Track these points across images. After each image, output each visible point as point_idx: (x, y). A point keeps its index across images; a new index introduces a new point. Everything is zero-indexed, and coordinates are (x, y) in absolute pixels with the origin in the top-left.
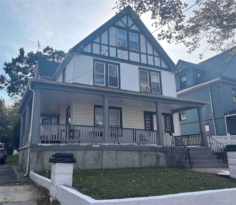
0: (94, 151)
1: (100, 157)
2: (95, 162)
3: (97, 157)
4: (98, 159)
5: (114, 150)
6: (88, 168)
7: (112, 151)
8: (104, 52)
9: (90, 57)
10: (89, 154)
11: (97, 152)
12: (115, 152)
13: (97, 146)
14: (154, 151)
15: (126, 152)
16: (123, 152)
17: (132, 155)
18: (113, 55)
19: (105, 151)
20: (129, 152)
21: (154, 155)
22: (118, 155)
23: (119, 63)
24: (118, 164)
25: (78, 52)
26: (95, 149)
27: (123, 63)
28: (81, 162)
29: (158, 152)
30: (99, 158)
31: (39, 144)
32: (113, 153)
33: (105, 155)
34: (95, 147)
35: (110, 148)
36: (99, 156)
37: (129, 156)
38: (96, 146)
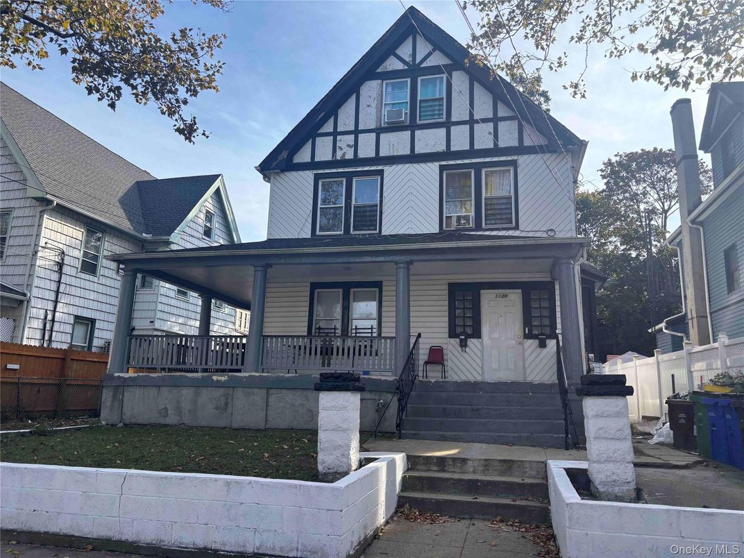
0: (217, 389)
1: (229, 401)
2: (217, 412)
3: (223, 401)
4: (224, 407)
5: (260, 388)
6: (203, 423)
7: (256, 390)
8: (344, 150)
9: (307, 172)
10: (206, 395)
11: (222, 391)
12: (264, 392)
13: (223, 379)
14: (370, 391)
15: (292, 392)
16: (284, 391)
17: (308, 400)
18: (366, 151)
19: (240, 389)
20: (299, 393)
21: (369, 402)
22: (272, 399)
23: (380, 168)
24: (270, 419)
25: (273, 169)
26: (219, 385)
27: (394, 166)
28: (189, 411)
29: (385, 394)
30: (227, 404)
31: (116, 375)
32: (258, 396)
33: (239, 399)
34: (217, 381)
35: (251, 383)
36: (227, 399)
37: (300, 402)
38: (220, 378)
